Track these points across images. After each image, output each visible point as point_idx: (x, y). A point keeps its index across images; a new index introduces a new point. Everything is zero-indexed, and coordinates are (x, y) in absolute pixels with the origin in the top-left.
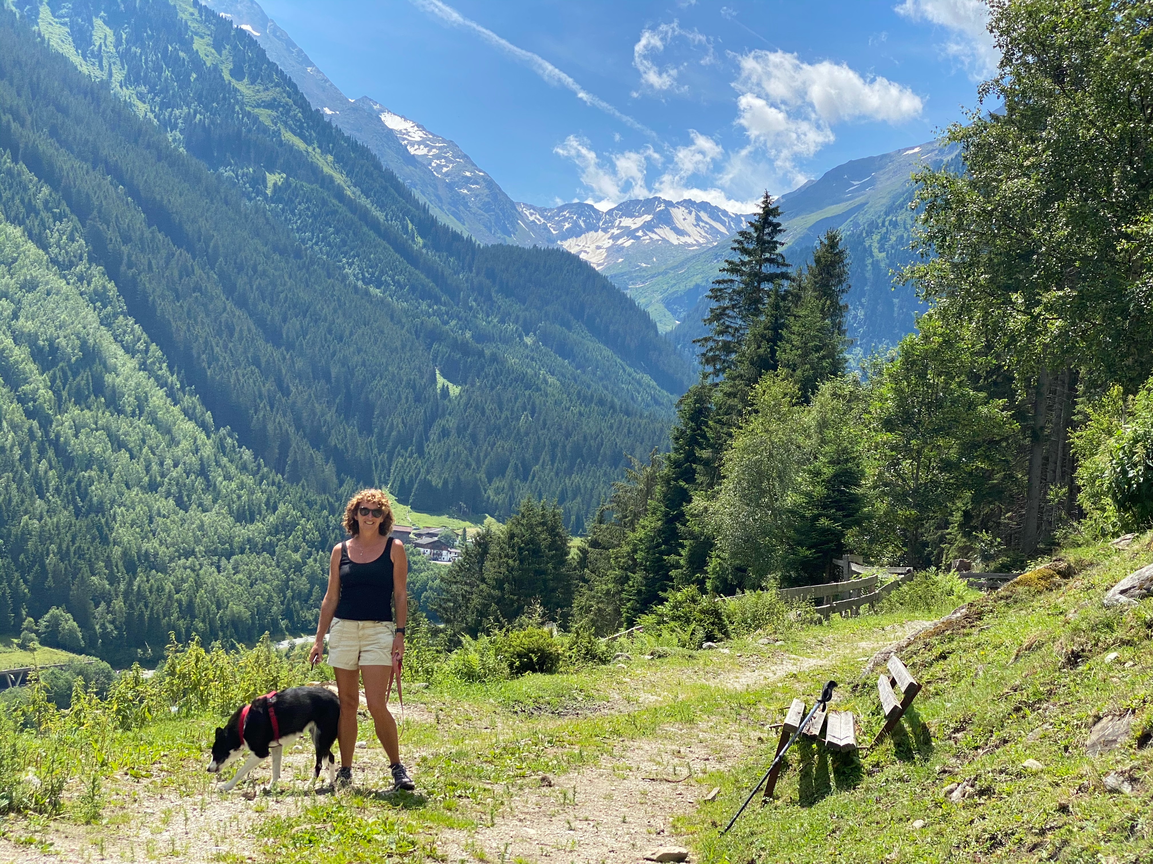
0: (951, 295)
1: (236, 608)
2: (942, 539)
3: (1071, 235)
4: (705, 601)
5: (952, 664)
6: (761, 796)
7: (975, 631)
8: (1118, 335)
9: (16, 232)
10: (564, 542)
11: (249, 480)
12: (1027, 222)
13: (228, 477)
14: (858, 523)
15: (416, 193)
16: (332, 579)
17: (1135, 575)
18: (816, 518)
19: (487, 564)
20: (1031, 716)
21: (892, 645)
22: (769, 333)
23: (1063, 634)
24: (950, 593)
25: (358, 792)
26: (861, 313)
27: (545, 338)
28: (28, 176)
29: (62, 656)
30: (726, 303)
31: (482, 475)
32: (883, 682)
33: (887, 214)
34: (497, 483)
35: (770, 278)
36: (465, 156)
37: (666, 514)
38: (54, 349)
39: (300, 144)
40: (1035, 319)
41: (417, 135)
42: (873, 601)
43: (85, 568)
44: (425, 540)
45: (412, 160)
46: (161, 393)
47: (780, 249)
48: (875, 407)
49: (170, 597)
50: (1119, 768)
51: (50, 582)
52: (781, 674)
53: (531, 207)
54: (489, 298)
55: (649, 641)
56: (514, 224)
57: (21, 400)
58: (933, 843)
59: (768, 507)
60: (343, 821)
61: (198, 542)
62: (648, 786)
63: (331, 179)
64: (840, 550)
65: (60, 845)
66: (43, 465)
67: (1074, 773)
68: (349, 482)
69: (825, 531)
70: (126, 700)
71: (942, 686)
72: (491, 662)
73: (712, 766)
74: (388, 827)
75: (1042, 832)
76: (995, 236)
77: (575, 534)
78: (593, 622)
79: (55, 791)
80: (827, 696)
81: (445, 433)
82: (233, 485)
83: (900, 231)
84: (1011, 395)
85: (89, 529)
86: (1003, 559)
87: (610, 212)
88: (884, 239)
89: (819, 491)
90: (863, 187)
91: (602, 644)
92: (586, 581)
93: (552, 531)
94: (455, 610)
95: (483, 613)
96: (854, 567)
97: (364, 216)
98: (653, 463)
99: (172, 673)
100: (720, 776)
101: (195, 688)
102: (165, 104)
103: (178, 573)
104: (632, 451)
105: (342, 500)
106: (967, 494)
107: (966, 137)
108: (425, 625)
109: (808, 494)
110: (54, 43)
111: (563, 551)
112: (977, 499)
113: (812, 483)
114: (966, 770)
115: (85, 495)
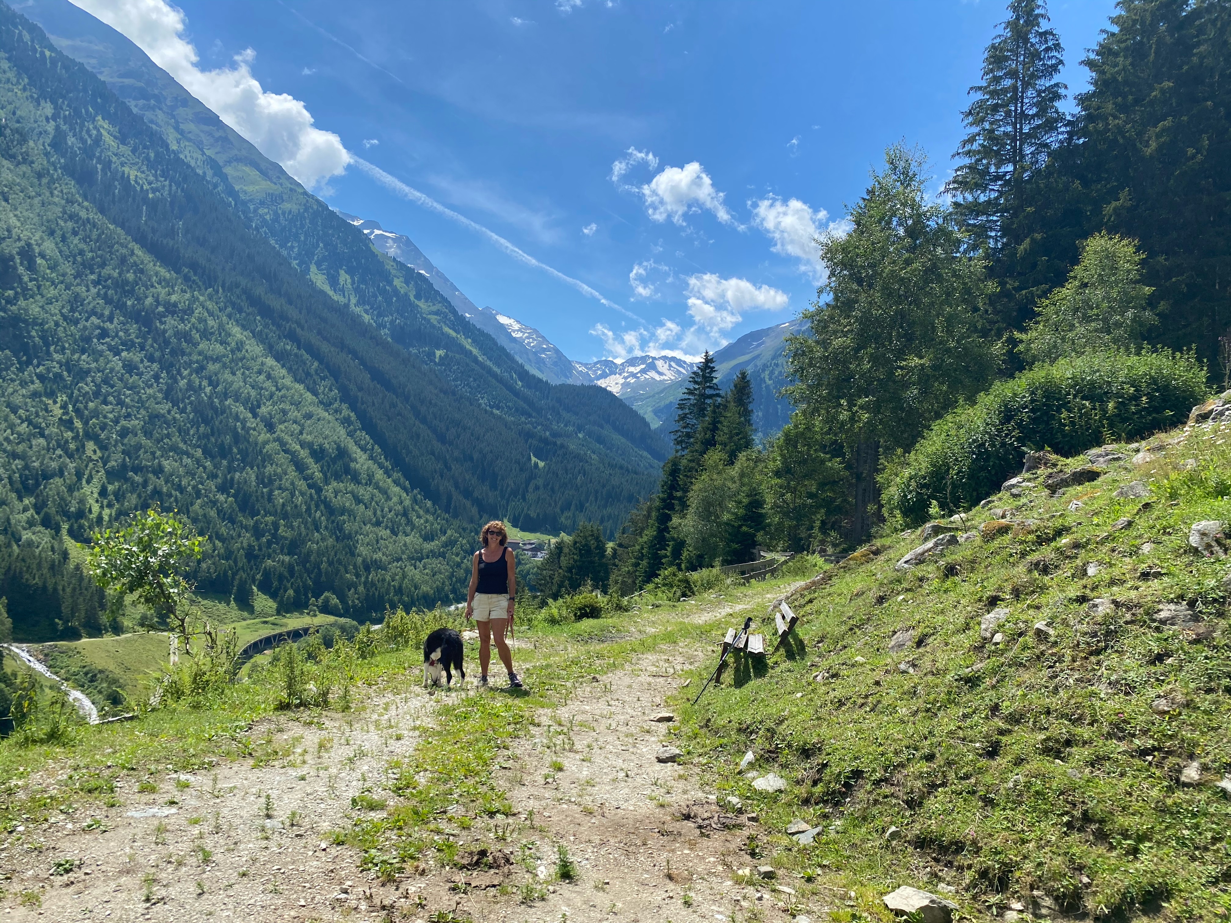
0: (809, 403)
1: (425, 588)
2: (810, 536)
3: (871, 367)
4: (680, 575)
5: (815, 606)
6: (713, 683)
7: (828, 586)
8: (899, 420)
9: (300, 387)
10: (604, 545)
11: (431, 518)
12: (846, 361)
13: (419, 517)
14: (764, 529)
15: (517, 358)
16: (474, 571)
17: (912, 552)
18: (740, 526)
19: (562, 558)
20: (859, 633)
21: (783, 596)
22: (711, 426)
23: (874, 587)
24: (815, 565)
25: (491, 689)
26: (760, 414)
27: (590, 434)
28: (306, 356)
29: (331, 619)
30: (687, 411)
31: (558, 510)
32: (778, 616)
33: (773, 359)
34: (566, 514)
35: (711, 397)
36: (543, 337)
37: (659, 528)
38: (322, 450)
39: (453, 334)
40: (854, 414)
41: (516, 326)
42: (773, 572)
43: (342, 569)
44: (528, 547)
45: (515, 340)
46: (381, 472)
47: (715, 381)
48: (771, 465)
49: (389, 584)
50: (907, 659)
51: (323, 579)
52: (724, 614)
53: (579, 363)
54: (558, 413)
55: (651, 598)
56: (571, 373)
57: (305, 479)
58: (807, 705)
59: (714, 521)
60: (483, 706)
61: (403, 552)
62: (651, 679)
63: (471, 352)
64: (754, 544)
65: (328, 723)
66: (318, 514)
67: (883, 663)
68: (486, 516)
69: (745, 534)
70: (363, 642)
71: (810, 618)
72: (564, 613)
73: (687, 667)
74: (508, 708)
75: (866, 697)
76: (830, 369)
77: (610, 540)
78: (620, 589)
79: (325, 694)
80: (747, 626)
81: (537, 488)
82: (422, 521)
83: (780, 369)
84: (843, 455)
85: (344, 549)
86: (844, 546)
87: (622, 364)
88: (772, 373)
89: (741, 512)
90: (759, 345)
91: (625, 600)
92: (616, 566)
93: (597, 539)
94: (545, 584)
95: (561, 586)
96: (762, 553)
97: (490, 371)
98: (651, 499)
99: (388, 627)
100: (690, 673)
101: (401, 635)
102: (379, 315)
103: (393, 571)
104: (639, 493)
105: (481, 527)
106: (823, 511)
107: (812, 316)
108: (528, 594)
109: (735, 514)
110: (319, 284)
111: (604, 550)
112: (828, 513)
113: (737, 508)
114: (824, 664)
115: (341, 530)
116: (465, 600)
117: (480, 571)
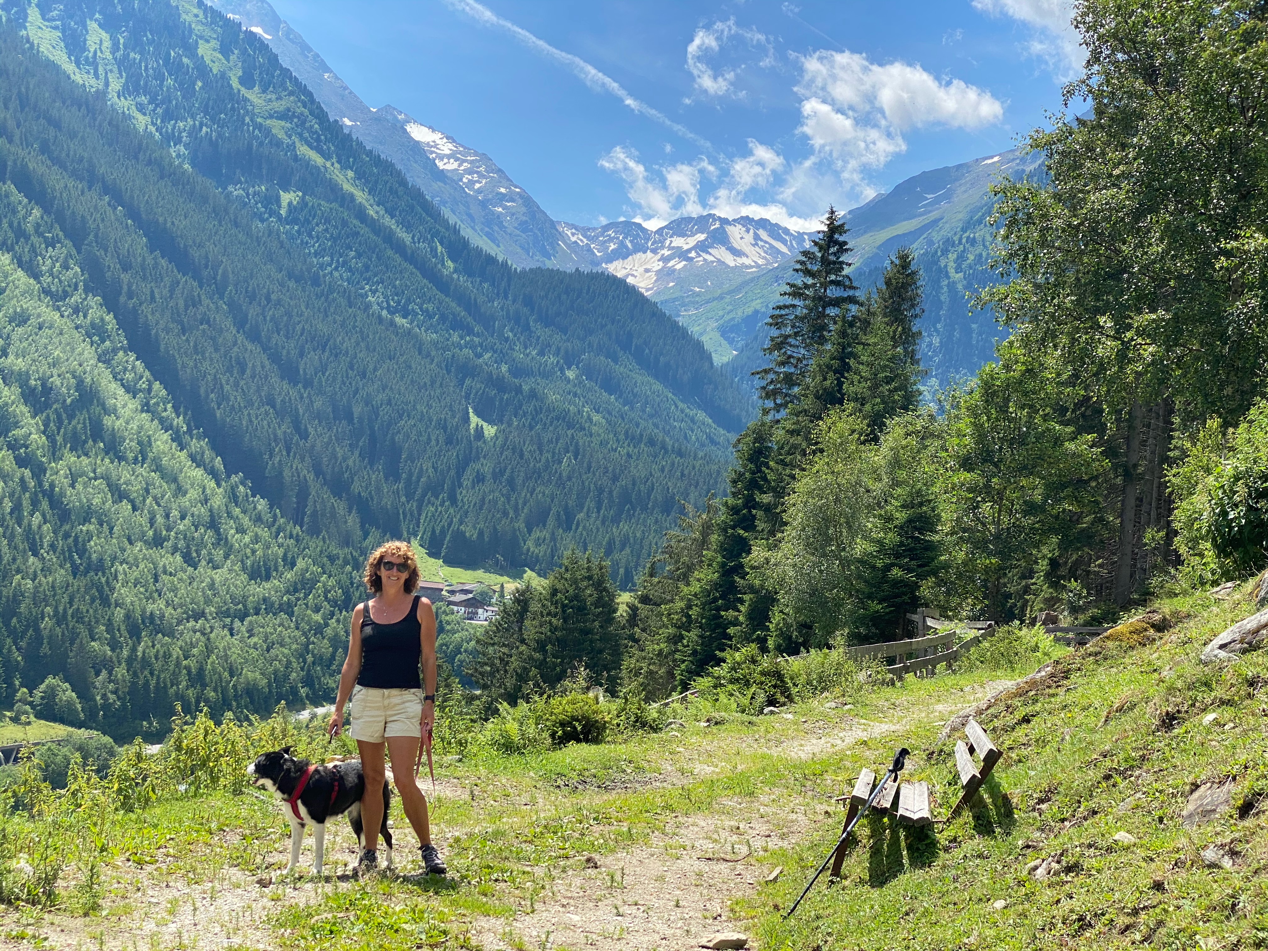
0: (1035, 320)
1: (252, 675)
2: (1027, 590)
3: (1166, 252)
4: (766, 662)
5: (1036, 728)
6: (827, 876)
7: (1061, 691)
8: (1217, 360)
10: (612, 598)
11: (265, 533)
12: (1115, 238)
13: (241, 530)
14: (935, 573)
15: (446, 212)
16: (353, 642)
17: (1235, 627)
18: (888, 568)
19: (527, 623)
20: (1122, 785)
21: (970, 709)
22: (835, 363)
23: (1156, 695)
24: (1036, 649)
25: (384, 875)
26: (936, 341)
27: (589, 372)
28: (17, 197)
29: (60, 730)
30: (788, 330)
31: (520, 525)
32: (961, 748)
33: (964, 230)
34: (537, 533)
35: (836, 302)
36: (500, 171)
37: (723, 566)
38: (47, 389)
39: (317, 159)
40: (1126, 346)
41: (446, 148)
42: (951, 660)
43: (84, 633)
44: (459, 597)
45: (441, 175)
46: (166, 436)
47: (847, 271)
48: (953, 445)
49: (178, 664)
50: (1219, 840)
51: (45, 649)
52: (850, 740)
53: (573, 227)
54: (527, 328)
55: (705, 707)
56: (554, 245)
57: (11, 447)
58: (1015, 925)
59: (836, 556)
60: (368, 909)
61: (208, 601)
62: (704, 866)
63: (352, 197)
64: (915, 603)
65: (55, 939)
66: (37, 519)
67: (1170, 846)
68: (376, 533)
69: (897, 583)
70: (128, 779)
71: (1024, 752)
72: (531, 731)
73: (774, 843)
74: (417, 915)
75: (1135, 912)
76: (1082, 253)
77: (624, 589)
78: (644, 686)
79: (49, 880)
80: (898, 765)
81: (480, 479)
82: (247, 539)
83: (979, 249)
84: (1102, 429)
85: (88, 590)
86: (1094, 611)
87: (660, 231)
88: (961, 258)
89: (892, 538)
90: (937, 201)
91: (653, 710)
92: (636, 641)
93: (599, 585)
94: (492, 674)
95: (523, 677)
96: (930, 622)
97: (389, 238)
98: (709, 509)
99: (179, 748)
100: (783, 854)
101: (204, 764)
102: (168, 116)
103: (187, 637)
104: (686, 495)
105: (364, 553)
106: (1055, 540)
107: (1050, 143)
108: (458, 692)
109: (880, 542)
110: (45, 49)
111: (610, 608)
112: (1064, 546)
113: (885, 530)
114: (1052, 845)
115: (82, 552)
116: (332, 701)
117: (367, 644)
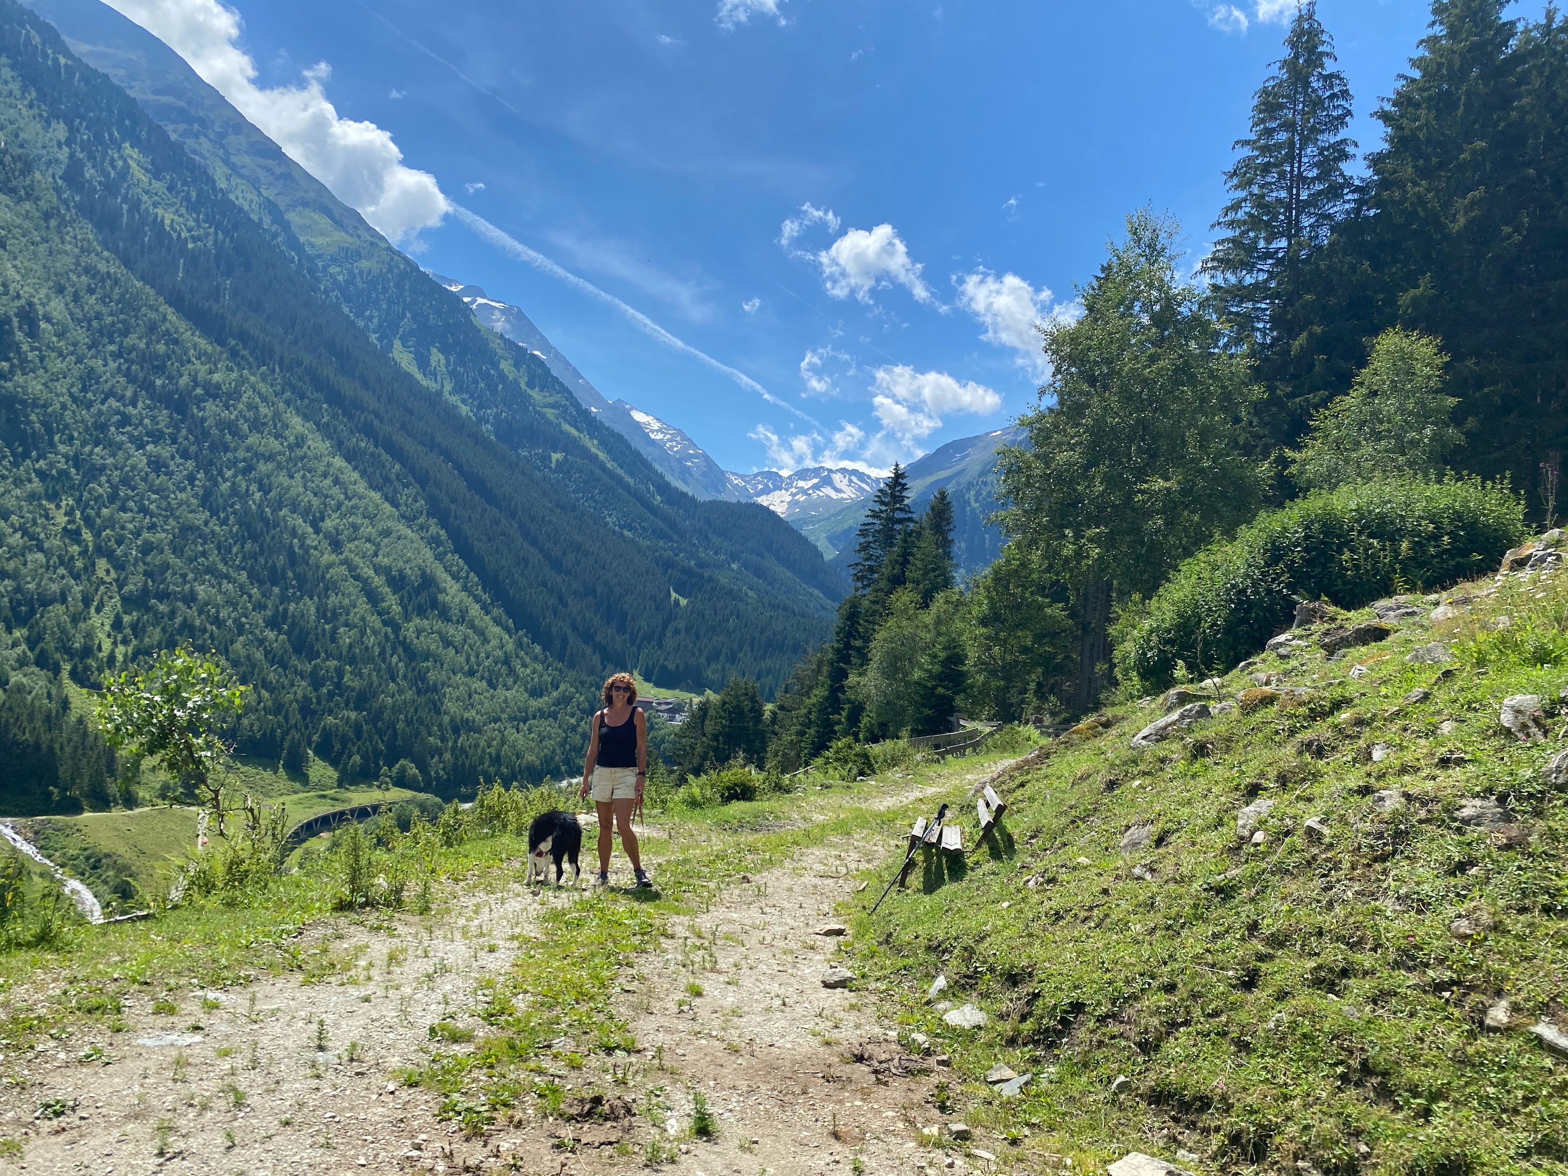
0: (1024, 532)
1: (530, 758)
2: (1023, 701)
3: (1105, 491)
4: (858, 748)
5: (1028, 791)
6: (896, 887)
7: (1044, 766)
8: (1138, 557)
9: (377, 496)
10: (761, 707)
11: (540, 667)
12: (1073, 482)
13: (524, 665)
14: (964, 691)
15: (656, 466)
16: (594, 736)
17: (1152, 726)
18: (935, 687)
19: (707, 722)
20: (1082, 827)
21: (987, 778)
22: (900, 559)
23: (1103, 769)
24: (1029, 739)
25: (612, 889)
26: (963, 545)
27: (746, 565)
28: (385, 456)
29: (408, 794)
30: (871, 539)
31: (703, 660)
32: (981, 803)
33: (980, 476)
34: (713, 666)
35: (901, 521)
36: (689, 440)
37: (831, 686)
38: (402, 576)
39: (574, 432)
40: (1081, 548)
41: (656, 425)
42: (975, 746)
43: (424, 732)
44: (664, 707)
45: (653, 442)
46: (477, 607)
47: (906, 502)
48: (975, 611)
49: (484, 751)
50: (1143, 862)
51: (399, 742)
52: (911, 798)
53: (735, 474)
54: (707, 537)
55: (819, 776)
56: (724, 486)
57: (379, 614)
58: (1016, 918)
59: (901, 680)
60: (602, 910)
61: (503, 711)
62: (818, 881)
63: (596, 456)
64: (952, 710)
65: (401, 929)
66: (395, 659)
67: (1112, 866)
68: (610, 667)
69: (941, 697)
70: (449, 826)
71: (1021, 806)
72: (708, 793)
73: (863, 866)
74: (633, 914)
75: (1091, 909)
76: (1053, 491)
77: (769, 701)
78: (781, 763)
79: (398, 891)
80: (941, 815)
81: (677, 632)
82: (528, 671)
83: (989, 488)
84: (1067, 600)
85: (427, 703)
86: (1065, 715)
87: (790, 477)
88: (978, 493)
89: (937, 669)
90: (963, 458)
91: (786, 778)
92: (776, 734)
93: (753, 699)
94: (684, 756)
95: (704, 758)
96: (962, 722)
97: (620, 481)
98: (822, 650)
99: (482, 806)
100: (869, 873)
101: (498, 816)
102: (481, 406)
103: (489, 733)
104: (807, 642)
106: (1040, 670)
107: (1031, 423)
108: (662, 767)
109: (929, 671)
110: (404, 365)
111: (760, 713)
112: (1046, 674)
113: (933, 664)
114: (1039, 866)
115: (424, 679)
